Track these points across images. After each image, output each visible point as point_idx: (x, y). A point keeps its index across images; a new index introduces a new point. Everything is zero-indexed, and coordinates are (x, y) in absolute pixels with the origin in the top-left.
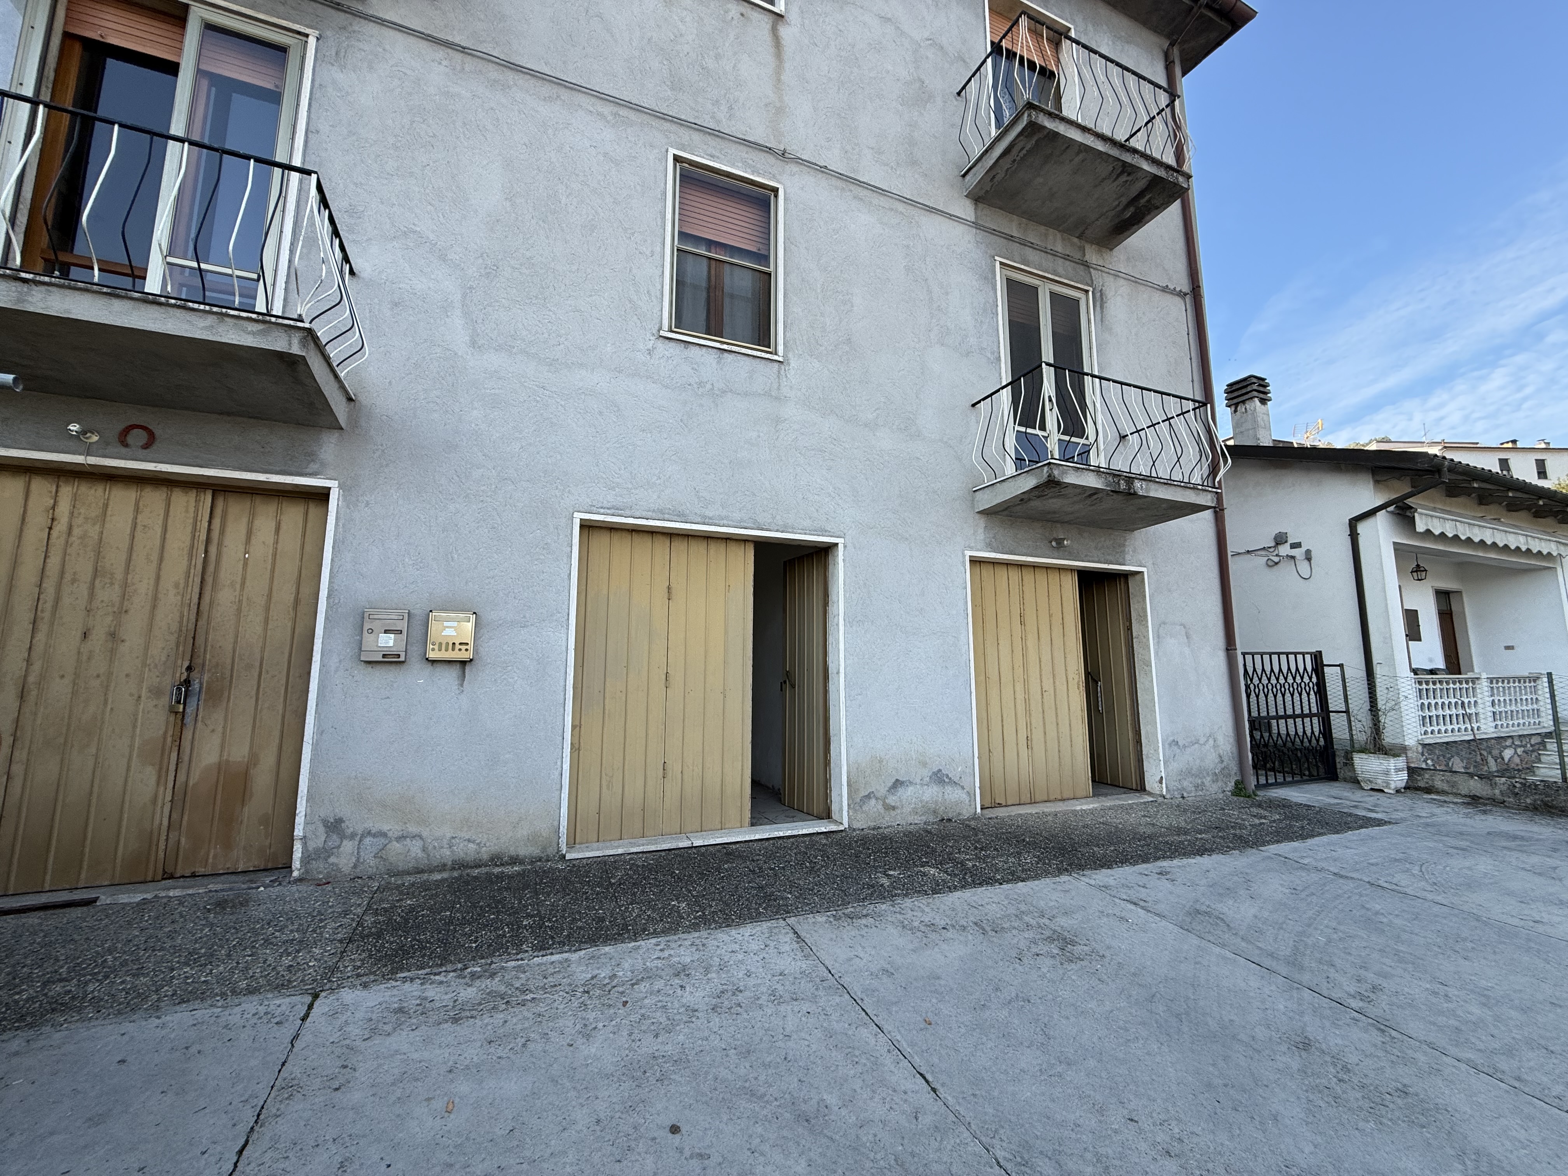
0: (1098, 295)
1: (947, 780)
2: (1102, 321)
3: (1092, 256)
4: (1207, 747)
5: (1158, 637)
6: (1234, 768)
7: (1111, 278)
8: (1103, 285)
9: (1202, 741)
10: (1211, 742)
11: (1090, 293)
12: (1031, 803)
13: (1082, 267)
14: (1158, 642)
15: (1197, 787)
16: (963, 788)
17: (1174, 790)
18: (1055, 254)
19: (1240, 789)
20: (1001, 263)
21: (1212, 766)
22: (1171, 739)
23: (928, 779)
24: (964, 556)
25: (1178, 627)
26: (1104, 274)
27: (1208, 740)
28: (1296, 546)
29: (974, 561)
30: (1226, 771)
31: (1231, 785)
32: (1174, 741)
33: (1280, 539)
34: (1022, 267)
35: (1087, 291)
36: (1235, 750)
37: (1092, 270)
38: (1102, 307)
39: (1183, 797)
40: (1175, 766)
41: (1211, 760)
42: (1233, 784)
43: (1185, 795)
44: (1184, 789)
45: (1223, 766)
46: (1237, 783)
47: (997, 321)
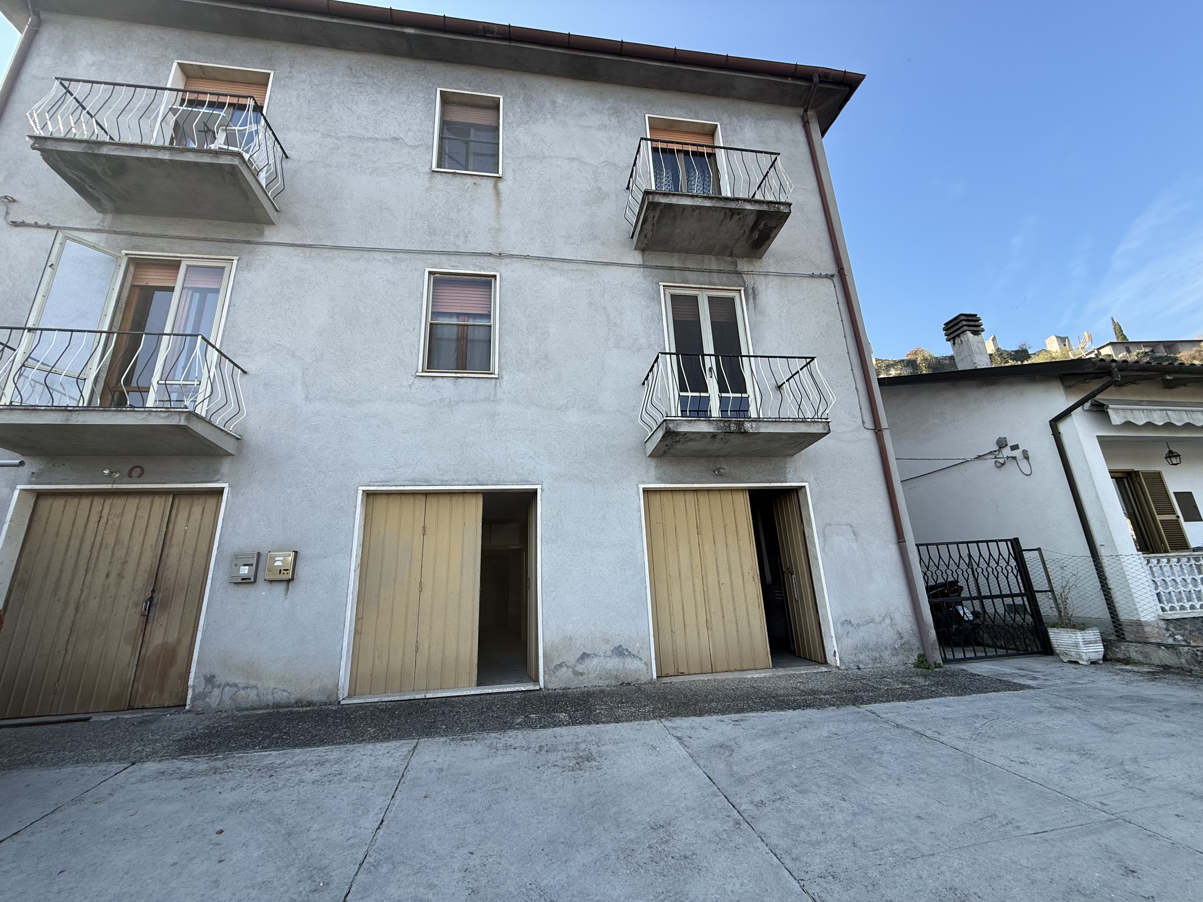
0: (750, 291)
1: (626, 653)
2: (755, 308)
3: (743, 266)
4: (883, 625)
5: (824, 536)
6: (915, 642)
7: (762, 277)
8: (754, 284)
9: (878, 619)
10: (888, 621)
11: (742, 292)
12: (712, 673)
13: (734, 275)
14: (824, 540)
15: (875, 660)
16: (641, 659)
17: (849, 663)
18: (710, 271)
19: (922, 662)
20: (664, 286)
21: (890, 642)
22: (844, 619)
23: (610, 652)
24: (638, 489)
25: (844, 528)
26: (755, 276)
27: (884, 619)
28: (1015, 447)
29: (646, 491)
30: (907, 646)
31: (913, 658)
32: (846, 620)
33: (1002, 444)
34: (682, 285)
35: (740, 290)
36: (915, 627)
37: (743, 275)
38: (754, 299)
39: (859, 669)
40: (849, 642)
41: (888, 636)
42: (916, 657)
43: (861, 666)
44: (860, 662)
45: (903, 641)
46: (919, 656)
47: (663, 325)
